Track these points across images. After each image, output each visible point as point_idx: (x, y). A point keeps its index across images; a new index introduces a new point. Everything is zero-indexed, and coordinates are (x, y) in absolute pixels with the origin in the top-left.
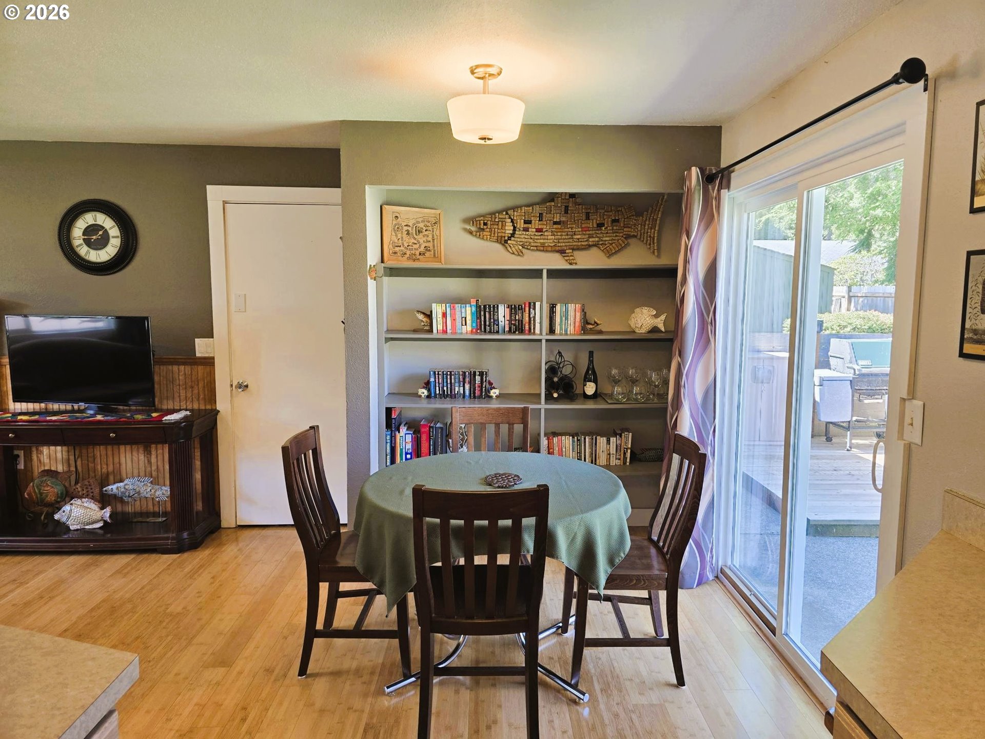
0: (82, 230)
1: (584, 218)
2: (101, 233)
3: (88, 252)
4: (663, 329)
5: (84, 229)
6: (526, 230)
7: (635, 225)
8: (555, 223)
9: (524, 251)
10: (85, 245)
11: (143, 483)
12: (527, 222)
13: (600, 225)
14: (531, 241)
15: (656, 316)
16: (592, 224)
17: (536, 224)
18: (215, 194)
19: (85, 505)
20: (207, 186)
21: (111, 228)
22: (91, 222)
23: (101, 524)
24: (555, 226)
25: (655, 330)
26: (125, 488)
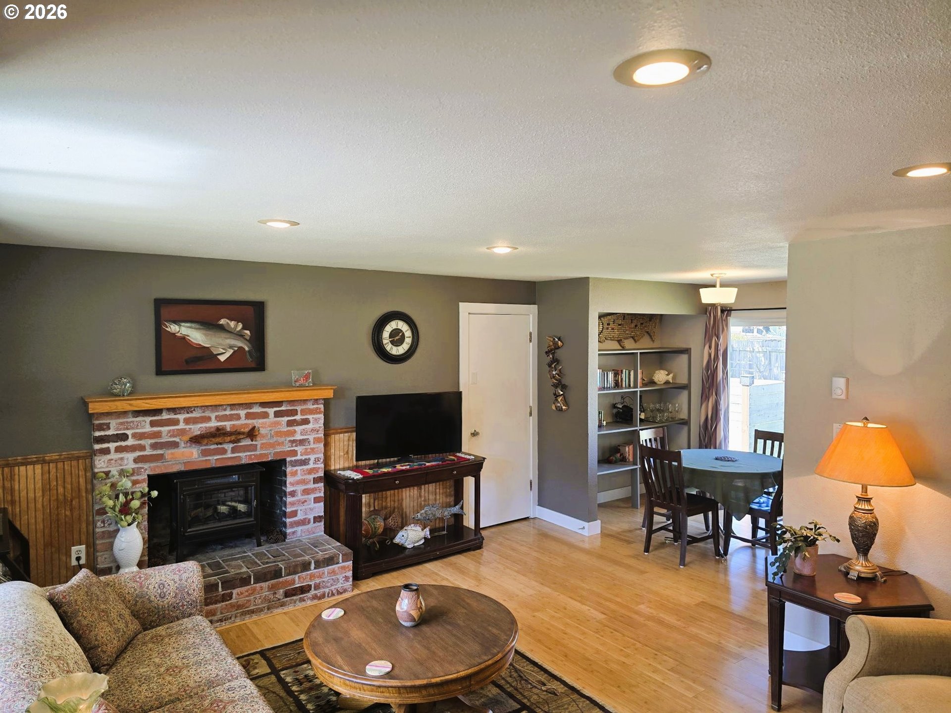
0: (389, 333)
1: (630, 322)
2: (400, 334)
3: (392, 348)
4: (671, 382)
5: (390, 332)
6: (607, 329)
7: (649, 326)
8: (619, 325)
9: (605, 340)
10: (390, 343)
11: (436, 509)
12: (608, 324)
13: (636, 326)
14: (609, 335)
15: (668, 375)
16: (633, 325)
17: (612, 325)
18: (465, 308)
19: (413, 528)
20: (461, 304)
21: (406, 331)
22: (395, 327)
23: (423, 541)
24: (619, 327)
25: (667, 382)
26: (426, 514)
